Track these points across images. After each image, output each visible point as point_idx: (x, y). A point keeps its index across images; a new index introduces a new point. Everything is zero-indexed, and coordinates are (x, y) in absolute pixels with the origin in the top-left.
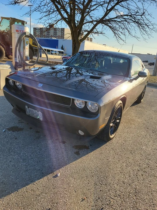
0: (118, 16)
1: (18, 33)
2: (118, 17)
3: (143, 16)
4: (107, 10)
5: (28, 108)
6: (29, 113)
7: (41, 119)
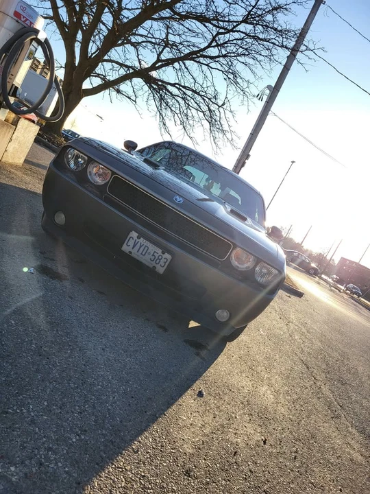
0: (178, 84)
1: (17, 21)
2: (177, 86)
3: (221, 109)
4: (159, 60)
5: (139, 238)
6: (133, 248)
7: (161, 270)
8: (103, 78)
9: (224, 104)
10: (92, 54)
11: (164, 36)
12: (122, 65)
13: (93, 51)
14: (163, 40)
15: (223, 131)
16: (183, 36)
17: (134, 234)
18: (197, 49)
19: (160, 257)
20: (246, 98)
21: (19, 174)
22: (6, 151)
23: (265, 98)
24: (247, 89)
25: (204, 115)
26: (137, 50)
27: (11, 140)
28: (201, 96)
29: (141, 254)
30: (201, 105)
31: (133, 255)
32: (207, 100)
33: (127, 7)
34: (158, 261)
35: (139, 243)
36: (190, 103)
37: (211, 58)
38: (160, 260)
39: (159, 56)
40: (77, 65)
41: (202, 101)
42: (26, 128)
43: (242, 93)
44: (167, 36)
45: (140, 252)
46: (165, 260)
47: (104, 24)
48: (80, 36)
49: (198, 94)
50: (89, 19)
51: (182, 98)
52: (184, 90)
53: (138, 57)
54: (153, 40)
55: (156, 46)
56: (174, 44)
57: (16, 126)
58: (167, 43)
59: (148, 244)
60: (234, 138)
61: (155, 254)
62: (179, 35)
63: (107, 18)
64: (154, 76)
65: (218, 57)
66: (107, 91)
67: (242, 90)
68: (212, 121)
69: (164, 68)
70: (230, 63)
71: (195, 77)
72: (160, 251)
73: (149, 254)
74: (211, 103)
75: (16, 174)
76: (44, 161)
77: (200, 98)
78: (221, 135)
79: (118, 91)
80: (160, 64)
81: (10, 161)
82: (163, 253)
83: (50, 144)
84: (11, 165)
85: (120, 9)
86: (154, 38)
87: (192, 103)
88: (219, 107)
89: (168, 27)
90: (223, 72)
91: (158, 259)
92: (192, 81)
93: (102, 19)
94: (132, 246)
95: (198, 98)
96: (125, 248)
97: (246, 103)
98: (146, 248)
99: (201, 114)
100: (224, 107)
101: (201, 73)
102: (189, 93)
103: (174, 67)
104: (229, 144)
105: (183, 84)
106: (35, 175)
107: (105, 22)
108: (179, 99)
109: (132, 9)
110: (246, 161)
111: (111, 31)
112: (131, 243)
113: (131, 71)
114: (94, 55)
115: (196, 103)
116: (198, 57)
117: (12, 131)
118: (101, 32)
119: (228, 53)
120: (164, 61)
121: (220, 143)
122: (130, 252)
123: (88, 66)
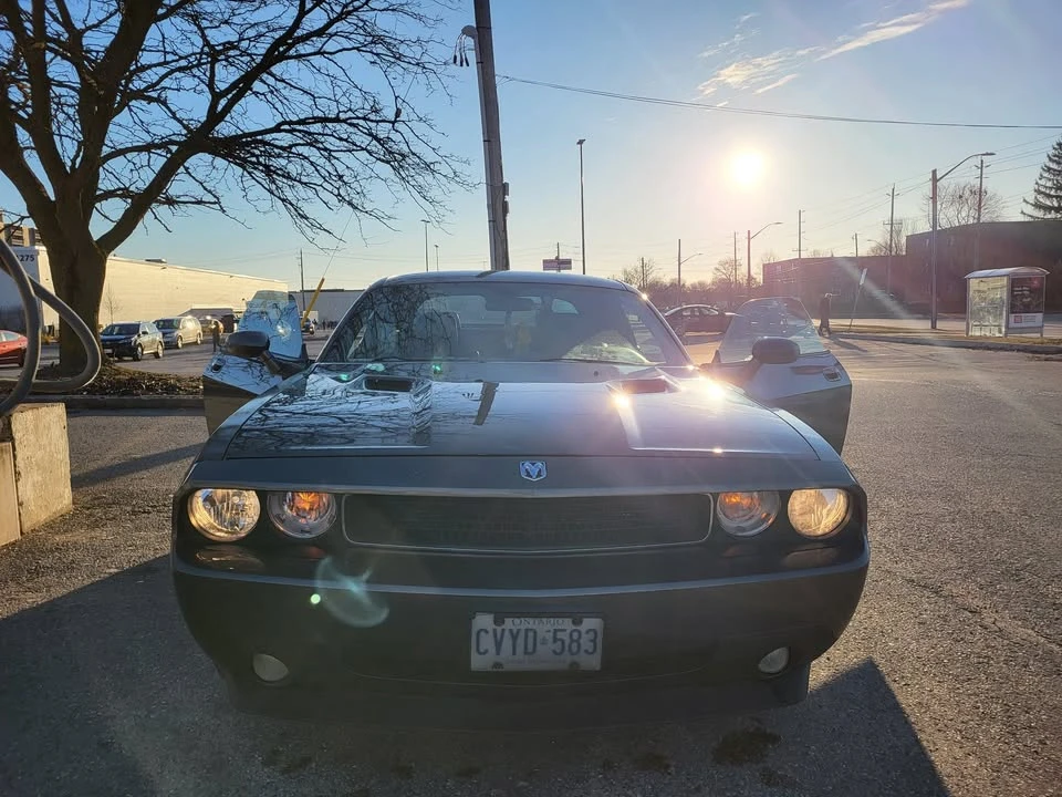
0: (285, 123)
2: (283, 127)
4: (216, 96)
5: (498, 621)
6: (498, 653)
7: (593, 662)
8: (124, 193)
9: (398, 113)
10: (73, 161)
11: (199, 42)
12: (148, 148)
13: (72, 154)
14: (202, 53)
15: (428, 165)
16: (236, 20)
17: (484, 621)
18: (282, 33)
19: (575, 635)
20: (432, 75)
21: (81, 536)
22: (20, 504)
23: (472, 56)
24: (425, 59)
25: (370, 153)
26: (164, 103)
27: (17, 474)
28: (345, 121)
29: (526, 653)
30: (354, 138)
31: (508, 667)
32: (361, 122)
33: (89, 23)
34: (574, 646)
35: (507, 633)
36: (328, 146)
37: (320, 33)
38: (578, 641)
39: (211, 85)
40: (53, 198)
41: (351, 129)
42: (36, 427)
43: (420, 70)
44: (204, 37)
45: (520, 649)
46: (591, 635)
47: (60, 84)
48: (23, 136)
49: (337, 120)
50: (20, 89)
51: (307, 144)
52: (301, 128)
53: (174, 117)
54: (183, 63)
55: (195, 71)
56: (230, 46)
57: (12, 439)
58: (214, 54)
59: (531, 623)
60: (457, 166)
61: (560, 635)
62: (226, 22)
63: (61, 69)
64: (226, 132)
65: (331, 23)
66: (148, 215)
67: (418, 64)
68: (396, 159)
69: (236, 107)
70: (361, 24)
71: (306, 88)
72: (567, 624)
73: (544, 642)
74: (373, 125)
75: (75, 545)
76: (110, 456)
77: (345, 126)
78: (429, 178)
79: (170, 202)
80: (223, 102)
81: (43, 517)
82: (577, 622)
83: (98, 397)
84: (50, 526)
85: (77, 35)
86: (181, 58)
87: (331, 143)
88: (393, 123)
89: (195, 18)
90: (358, 49)
91: (572, 641)
92: (306, 98)
93: (50, 75)
94: (492, 650)
95: (342, 129)
96: (478, 662)
97: (436, 84)
98: (531, 634)
99: (363, 155)
100: (403, 117)
101: (318, 76)
102: (316, 128)
103: (256, 93)
104: (454, 186)
105: (295, 119)
106: (115, 510)
107: (62, 79)
108: (300, 149)
109: (101, 22)
110: (507, 198)
111: (85, 91)
112: (487, 642)
113: (174, 148)
114: (79, 160)
115: (341, 139)
116: (290, 47)
117: (8, 457)
118: (63, 100)
119: (346, 6)
120: (228, 91)
121: (434, 193)
122: (497, 665)
123: (80, 188)
